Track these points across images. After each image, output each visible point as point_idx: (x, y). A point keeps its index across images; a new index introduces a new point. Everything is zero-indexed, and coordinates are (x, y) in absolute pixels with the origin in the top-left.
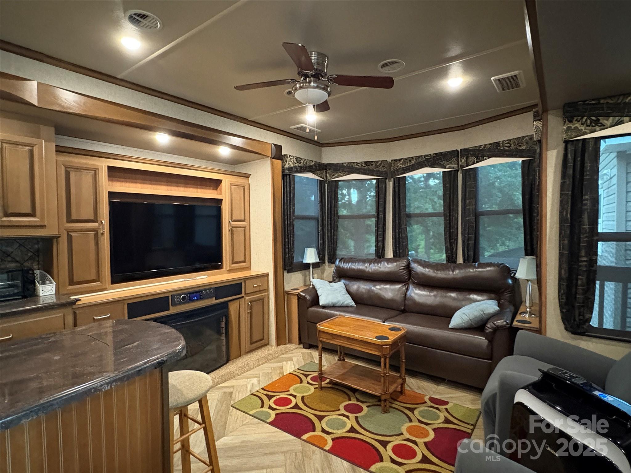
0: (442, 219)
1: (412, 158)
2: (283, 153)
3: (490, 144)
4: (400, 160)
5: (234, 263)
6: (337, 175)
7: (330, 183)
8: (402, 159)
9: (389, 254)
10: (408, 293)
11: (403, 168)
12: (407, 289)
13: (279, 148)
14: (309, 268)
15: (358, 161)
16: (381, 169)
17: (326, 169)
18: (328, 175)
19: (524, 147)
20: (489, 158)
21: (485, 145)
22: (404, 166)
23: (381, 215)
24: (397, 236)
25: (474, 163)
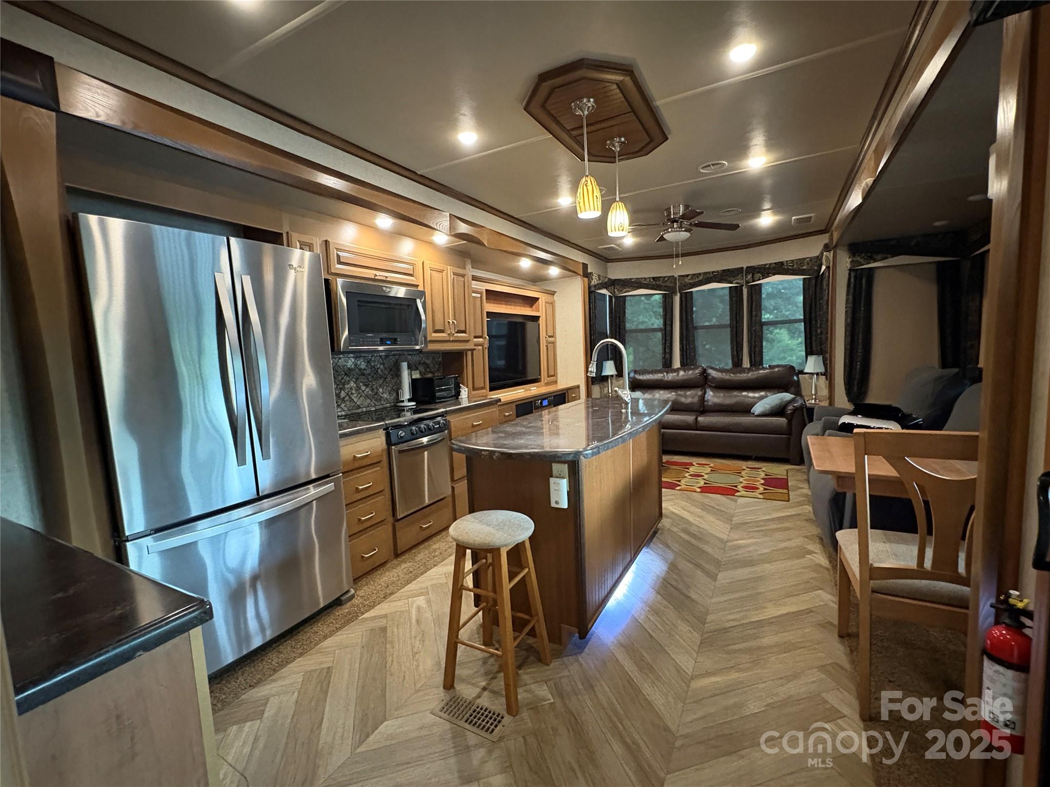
0: (729, 330)
1: (700, 274)
2: (589, 271)
3: (775, 263)
4: (688, 276)
5: (549, 376)
6: (624, 290)
7: (617, 298)
8: (689, 275)
9: (677, 364)
10: (706, 396)
11: (690, 283)
12: (705, 393)
13: (585, 266)
14: (608, 381)
15: (647, 276)
16: (668, 284)
17: (614, 285)
18: (616, 290)
19: (805, 267)
20: (774, 275)
21: (771, 264)
22: (691, 281)
23: (668, 328)
24: (685, 348)
25: (759, 280)
